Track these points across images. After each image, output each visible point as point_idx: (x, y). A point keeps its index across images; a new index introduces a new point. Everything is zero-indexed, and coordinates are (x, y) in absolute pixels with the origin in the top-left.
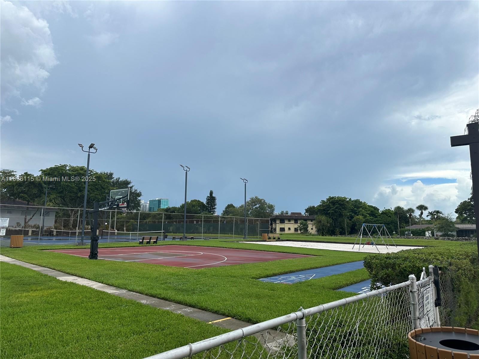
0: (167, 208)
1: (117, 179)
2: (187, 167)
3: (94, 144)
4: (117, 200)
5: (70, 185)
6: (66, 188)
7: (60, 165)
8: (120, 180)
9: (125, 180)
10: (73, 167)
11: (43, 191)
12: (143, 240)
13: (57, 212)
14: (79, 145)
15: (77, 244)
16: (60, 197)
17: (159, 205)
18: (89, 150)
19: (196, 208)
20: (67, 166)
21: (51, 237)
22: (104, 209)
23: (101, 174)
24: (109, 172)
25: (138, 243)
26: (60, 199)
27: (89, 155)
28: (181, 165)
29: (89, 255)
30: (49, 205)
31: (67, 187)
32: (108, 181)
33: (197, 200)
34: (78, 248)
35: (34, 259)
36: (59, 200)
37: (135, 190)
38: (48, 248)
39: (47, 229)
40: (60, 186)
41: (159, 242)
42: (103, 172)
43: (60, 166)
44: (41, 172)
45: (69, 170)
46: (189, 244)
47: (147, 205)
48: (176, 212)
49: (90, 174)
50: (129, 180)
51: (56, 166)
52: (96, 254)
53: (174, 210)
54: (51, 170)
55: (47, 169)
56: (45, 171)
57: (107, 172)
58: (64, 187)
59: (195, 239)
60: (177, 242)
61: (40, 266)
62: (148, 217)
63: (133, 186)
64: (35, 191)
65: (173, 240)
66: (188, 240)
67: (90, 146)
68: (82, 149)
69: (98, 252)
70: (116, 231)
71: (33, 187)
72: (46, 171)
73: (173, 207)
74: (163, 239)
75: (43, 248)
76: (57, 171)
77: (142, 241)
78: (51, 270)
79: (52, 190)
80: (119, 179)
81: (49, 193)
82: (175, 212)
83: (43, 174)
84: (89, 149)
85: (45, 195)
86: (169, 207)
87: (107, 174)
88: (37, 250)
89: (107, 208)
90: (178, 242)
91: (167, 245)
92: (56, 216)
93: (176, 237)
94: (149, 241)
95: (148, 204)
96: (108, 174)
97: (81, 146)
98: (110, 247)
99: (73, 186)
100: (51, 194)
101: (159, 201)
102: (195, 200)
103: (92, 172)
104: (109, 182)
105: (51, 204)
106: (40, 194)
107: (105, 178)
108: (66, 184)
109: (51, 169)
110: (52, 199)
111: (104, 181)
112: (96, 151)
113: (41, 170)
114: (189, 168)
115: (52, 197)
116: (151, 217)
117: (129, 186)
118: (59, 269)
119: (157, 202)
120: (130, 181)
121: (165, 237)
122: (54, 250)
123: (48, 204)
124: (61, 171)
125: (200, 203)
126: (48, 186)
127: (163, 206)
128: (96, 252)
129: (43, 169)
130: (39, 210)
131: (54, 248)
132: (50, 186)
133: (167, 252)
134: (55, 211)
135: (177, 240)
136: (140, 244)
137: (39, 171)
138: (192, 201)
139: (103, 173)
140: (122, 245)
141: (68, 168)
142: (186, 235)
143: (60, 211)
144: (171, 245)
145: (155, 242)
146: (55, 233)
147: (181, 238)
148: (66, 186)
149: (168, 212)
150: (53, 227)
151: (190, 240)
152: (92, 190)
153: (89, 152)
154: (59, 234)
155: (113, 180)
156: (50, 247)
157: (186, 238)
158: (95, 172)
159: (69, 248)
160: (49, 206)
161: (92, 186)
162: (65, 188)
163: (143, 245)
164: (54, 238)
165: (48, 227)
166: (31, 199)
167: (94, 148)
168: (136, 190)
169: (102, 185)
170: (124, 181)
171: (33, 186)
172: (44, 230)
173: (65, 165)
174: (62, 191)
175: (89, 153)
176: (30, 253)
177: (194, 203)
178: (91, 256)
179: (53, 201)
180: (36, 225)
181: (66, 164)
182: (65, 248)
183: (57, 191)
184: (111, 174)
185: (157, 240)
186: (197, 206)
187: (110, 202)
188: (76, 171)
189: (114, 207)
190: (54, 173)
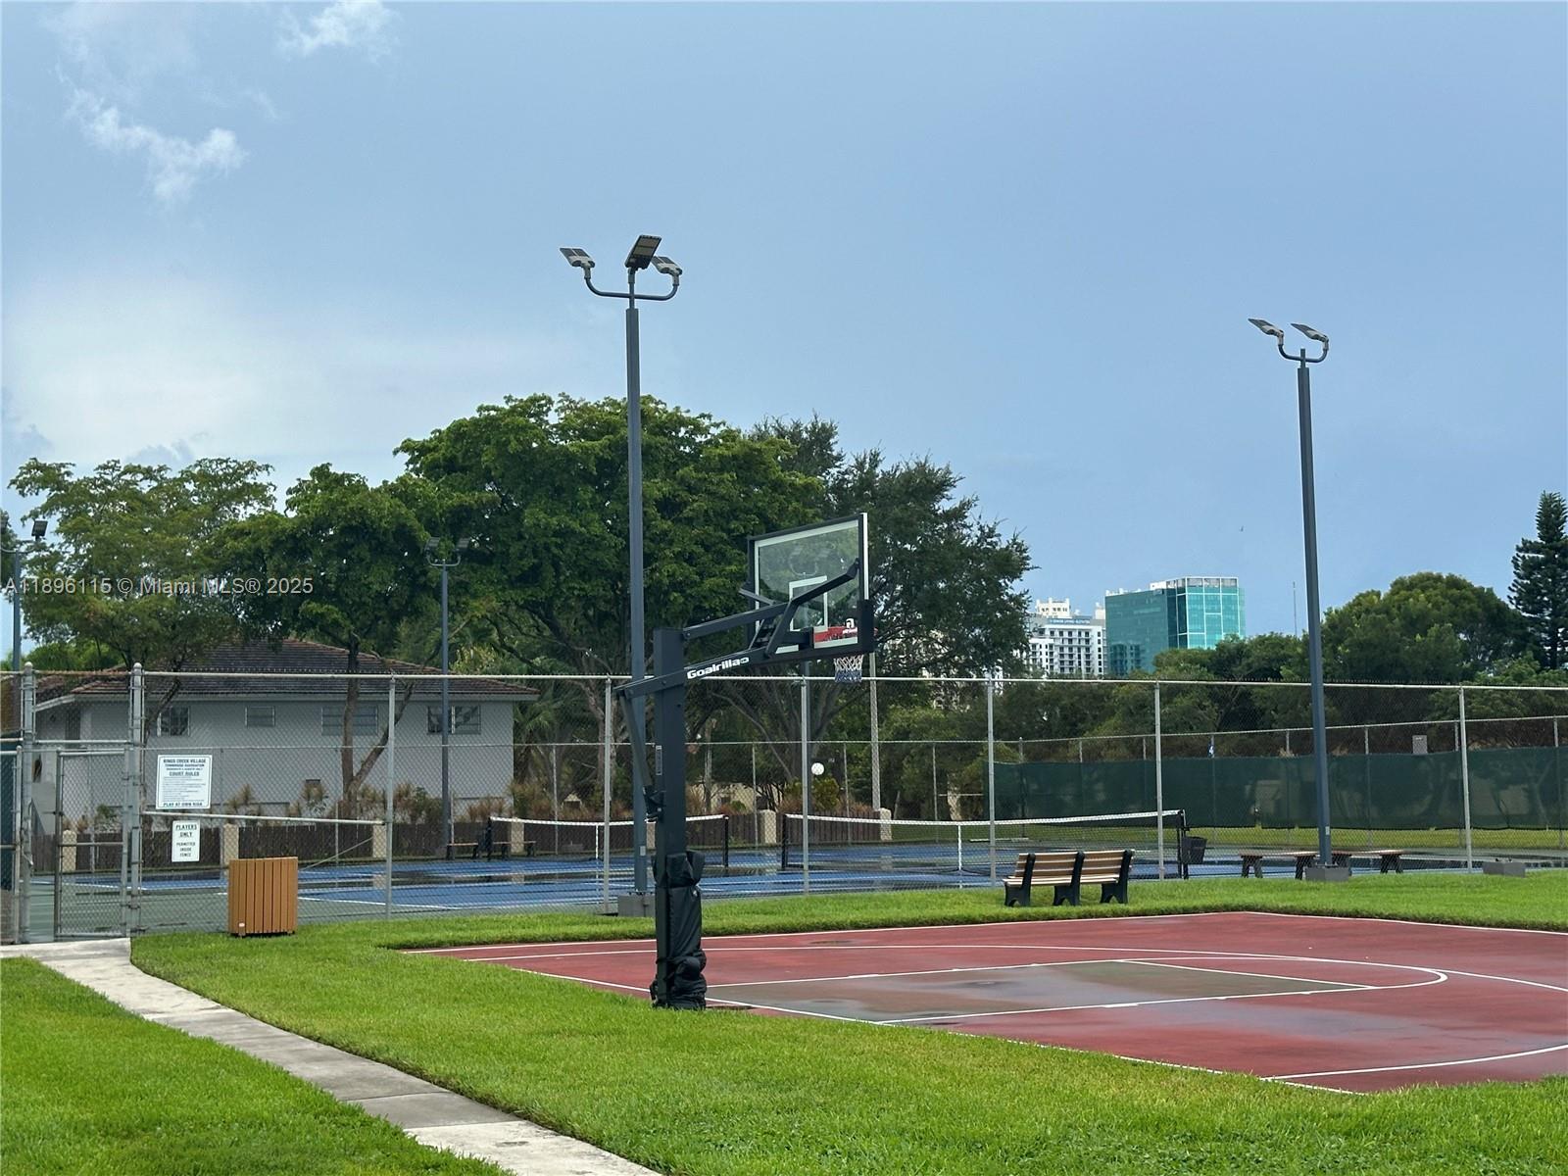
0: (1221, 647)
1: (860, 465)
2: (1304, 329)
3: (659, 240)
4: (798, 602)
5: (575, 525)
6: (555, 551)
7: (509, 399)
8: (878, 471)
9: (913, 466)
10: (585, 408)
11: (424, 573)
12: (1027, 876)
13: (523, 707)
14: (567, 253)
15: (614, 908)
16: (531, 607)
17: (1172, 629)
18: (632, 283)
19: (1439, 638)
20: (550, 402)
21: (495, 864)
22: (715, 668)
23: (762, 436)
24: (807, 423)
25: (998, 900)
26: (527, 620)
27: (632, 317)
28: (1260, 324)
29: (653, 978)
30: (475, 664)
31: (559, 541)
32: (800, 480)
33: (1439, 578)
34: (615, 936)
35: (332, 1008)
36: (525, 631)
37: (981, 529)
38: (438, 936)
39: (472, 813)
40: (521, 537)
41: (1143, 893)
42: (771, 422)
43: (507, 407)
44: (407, 457)
45: (563, 430)
46: (1362, 904)
47: (1095, 630)
48: (1284, 671)
49: (689, 442)
50: (937, 464)
51: (488, 409)
52: (694, 973)
53: (1270, 657)
54: (456, 440)
55: (439, 436)
56: (430, 450)
57: (797, 426)
58: (542, 541)
59: (1408, 873)
60: (1277, 888)
61: (350, 1052)
62: (1095, 717)
63: (965, 505)
64: (382, 580)
65: (1245, 873)
66: (1357, 874)
67: (632, 255)
68: (587, 279)
69: (702, 958)
70: (886, 819)
71: (367, 555)
72: (435, 449)
73: (1262, 641)
74: (1174, 869)
75: (412, 936)
76: (493, 442)
77: (1019, 881)
78: (401, 1075)
79: (475, 565)
80: (875, 461)
81: (460, 588)
82: (1277, 677)
83: (417, 471)
84: (632, 273)
85: (441, 603)
86: (1235, 637)
87: (795, 436)
88: (373, 949)
89: (738, 662)
90: (1282, 887)
91: (1195, 910)
92: (518, 728)
93: (1267, 855)
94: (1068, 880)
95: (1097, 623)
96: (805, 435)
97: (577, 264)
98: (809, 921)
99: (596, 529)
100: (472, 590)
101: (1171, 600)
102: (1429, 577)
103: (699, 429)
104: (807, 488)
105: (488, 656)
106: (412, 596)
107: (787, 465)
108: (554, 521)
109: (459, 432)
110: (486, 624)
111: (777, 486)
112: (676, 285)
113: (407, 447)
114: (1324, 340)
115: (480, 607)
116: (1114, 714)
117: (944, 505)
118: (443, 1068)
119: (1161, 610)
120: (948, 472)
121: (1192, 853)
122: (471, 944)
123: (470, 660)
124: (514, 443)
125: (1466, 598)
126: (449, 543)
127: (1202, 638)
128: (694, 961)
129: (416, 439)
130: (413, 697)
131: (474, 935)
132: (463, 543)
133: (1177, 960)
134: (510, 697)
135: (1271, 876)
136: (1010, 903)
137: (395, 452)
138: (1400, 585)
139: (773, 433)
140: (892, 913)
141: (553, 418)
142: (1340, 837)
143: (535, 697)
144: (1227, 908)
145: (1112, 891)
146: (517, 842)
147: (1302, 863)
148: (556, 534)
149: (1231, 678)
150: (509, 802)
151: (1377, 873)
152: (707, 549)
153: (632, 297)
154: (540, 843)
155: (834, 471)
156: (452, 928)
157: (1341, 860)
158: (717, 425)
159: (562, 930)
160: (477, 666)
161: (708, 521)
162: (547, 548)
163: (1030, 910)
164: (518, 872)
165: (476, 804)
166: (367, 631)
167: (664, 265)
168: (992, 531)
169: (769, 514)
170: (908, 477)
171: (363, 551)
172: (452, 821)
173: (534, 400)
174: (535, 570)
175: (632, 303)
176: (330, 965)
177: (1420, 601)
178: (664, 986)
179: (495, 636)
180: (407, 793)
181: (539, 394)
182: (539, 931)
183: (505, 571)
184: (822, 436)
185: (1124, 872)
186: (1442, 622)
187: (758, 616)
188: (600, 435)
189: (780, 650)
190: (479, 455)
